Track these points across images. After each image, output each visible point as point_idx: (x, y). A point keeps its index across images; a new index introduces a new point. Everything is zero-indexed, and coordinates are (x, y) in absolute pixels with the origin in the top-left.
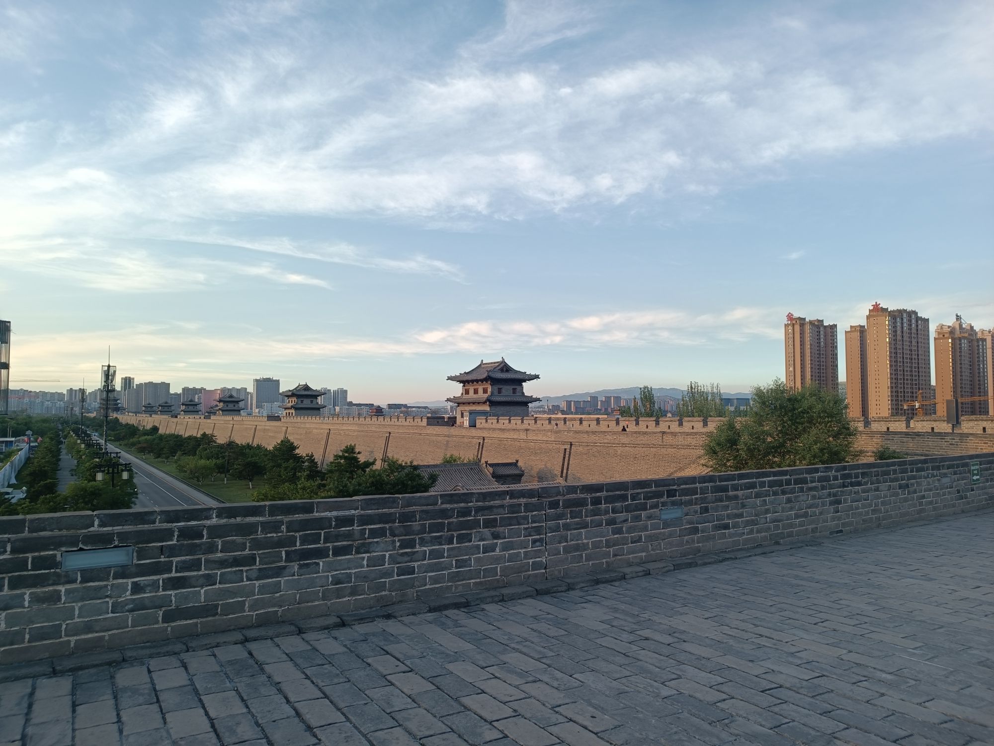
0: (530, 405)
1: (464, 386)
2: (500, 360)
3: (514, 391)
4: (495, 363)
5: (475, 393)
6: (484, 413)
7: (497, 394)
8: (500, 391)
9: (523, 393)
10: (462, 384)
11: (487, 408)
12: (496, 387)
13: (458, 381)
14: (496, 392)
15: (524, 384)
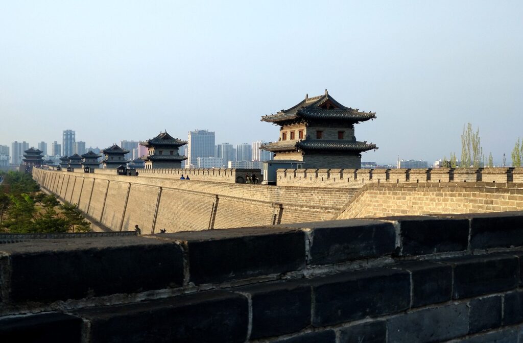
0: (362, 153)
1: (282, 129)
2: (324, 94)
3: (341, 134)
4: (316, 98)
5: (291, 138)
6: (293, 165)
7: (316, 139)
8: (319, 134)
9: (354, 138)
10: (279, 127)
11: (298, 157)
12: (314, 130)
13: (275, 122)
14: (314, 137)
15: (355, 125)
